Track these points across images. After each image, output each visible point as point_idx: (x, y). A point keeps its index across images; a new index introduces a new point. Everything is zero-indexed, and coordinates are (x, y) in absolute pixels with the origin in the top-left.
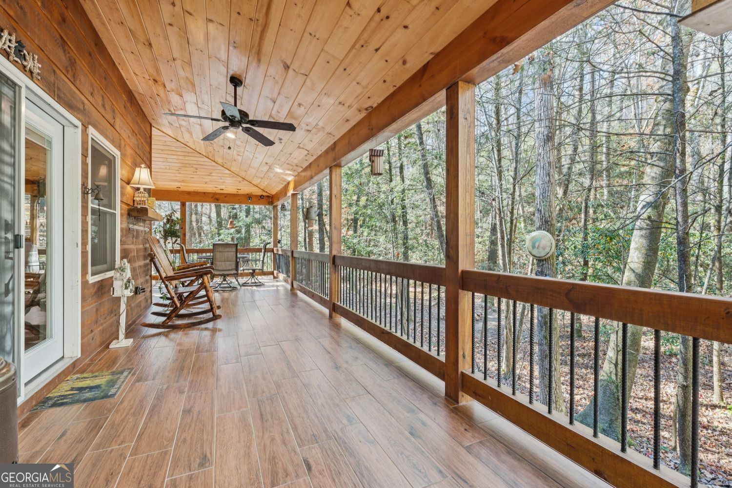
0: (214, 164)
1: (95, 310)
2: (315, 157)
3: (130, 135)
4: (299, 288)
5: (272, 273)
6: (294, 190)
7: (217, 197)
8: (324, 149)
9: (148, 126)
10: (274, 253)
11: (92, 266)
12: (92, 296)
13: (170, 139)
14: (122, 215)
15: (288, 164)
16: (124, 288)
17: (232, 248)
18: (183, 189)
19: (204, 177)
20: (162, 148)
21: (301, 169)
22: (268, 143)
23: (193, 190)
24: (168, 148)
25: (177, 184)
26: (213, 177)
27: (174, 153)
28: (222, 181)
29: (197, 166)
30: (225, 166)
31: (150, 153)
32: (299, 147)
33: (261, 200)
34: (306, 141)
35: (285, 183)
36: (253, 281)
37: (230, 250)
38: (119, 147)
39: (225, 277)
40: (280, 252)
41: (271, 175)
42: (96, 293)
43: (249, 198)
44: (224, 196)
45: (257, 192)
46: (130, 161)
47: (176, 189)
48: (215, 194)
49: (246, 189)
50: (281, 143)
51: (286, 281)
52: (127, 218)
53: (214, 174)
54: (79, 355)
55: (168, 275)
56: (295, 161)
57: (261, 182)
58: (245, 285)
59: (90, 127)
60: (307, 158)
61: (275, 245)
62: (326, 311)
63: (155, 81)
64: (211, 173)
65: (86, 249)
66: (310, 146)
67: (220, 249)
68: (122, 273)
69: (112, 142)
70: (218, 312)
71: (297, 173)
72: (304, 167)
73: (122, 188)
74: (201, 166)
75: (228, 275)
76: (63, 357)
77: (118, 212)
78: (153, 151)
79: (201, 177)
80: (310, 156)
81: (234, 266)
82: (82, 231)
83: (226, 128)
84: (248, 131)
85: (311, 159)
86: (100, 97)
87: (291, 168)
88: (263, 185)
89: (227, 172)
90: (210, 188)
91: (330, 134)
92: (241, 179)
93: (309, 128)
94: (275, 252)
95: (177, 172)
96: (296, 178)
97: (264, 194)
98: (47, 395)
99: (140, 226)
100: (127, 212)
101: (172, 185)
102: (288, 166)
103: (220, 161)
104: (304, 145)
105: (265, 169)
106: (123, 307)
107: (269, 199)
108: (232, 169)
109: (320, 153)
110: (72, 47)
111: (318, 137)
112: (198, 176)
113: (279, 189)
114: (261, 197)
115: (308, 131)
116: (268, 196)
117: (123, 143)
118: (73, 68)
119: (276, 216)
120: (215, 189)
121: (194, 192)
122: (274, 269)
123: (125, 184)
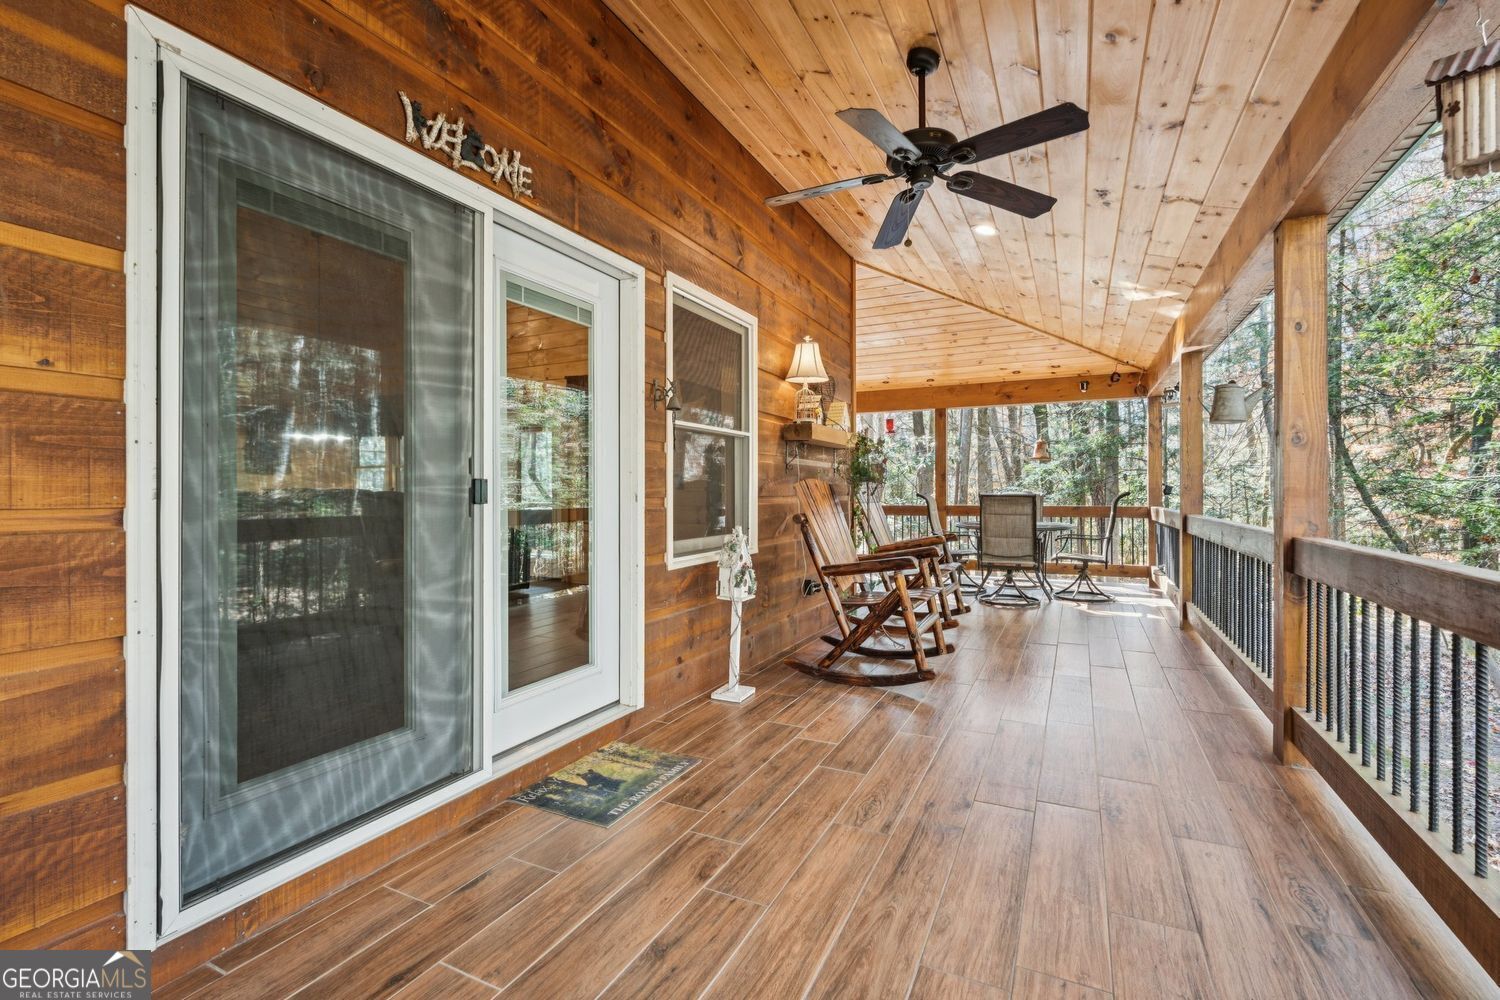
0: (986, 315)
1: (686, 620)
2: (1230, 217)
3: (788, 283)
4: (1200, 627)
5: (1146, 573)
6: (1187, 344)
7: (1007, 390)
8: (1253, 172)
9: (846, 265)
10: (1151, 521)
11: (676, 538)
12: (679, 595)
13: (891, 280)
14: (762, 439)
15: (1153, 267)
16: (733, 585)
17: (1023, 505)
18: (939, 381)
19: (974, 349)
20: (883, 302)
21: (1199, 273)
22: (1032, 204)
23: (957, 383)
24: (893, 300)
25: (927, 374)
26: (993, 347)
27: (905, 308)
28: (1013, 352)
29: (955, 328)
30: (1012, 316)
31: (851, 317)
32: (1164, 199)
33: (1115, 386)
34: (1181, 168)
35: (1168, 329)
36: (1084, 588)
37: (1019, 509)
38: (756, 309)
39: (1010, 572)
40: (1162, 520)
41: (1121, 312)
42: (686, 590)
43: (1084, 384)
44: (1023, 387)
45: (1101, 365)
46: (788, 333)
47: (927, 384)
48: (1004, 384)
49: (1073, 363)
50: (1107, 204)
51: (1173, 598)
52: (779, 444)
53: (990, 340)
54: (641, 704)
55: (832, 563)
56: (1171, 252)
57: (1102, 339)
58: (1062, 595)
59: (669, 274)
60: (1202, 230)
61: (1155, 501)
62: (1267, 726)
63: (806, 153)
64: (986, 338)
65: (663, 505)
66: (1199, 183)
67: (997, 508)
68: (732, 553)
69: (736, 300)
70: (930, 663)
71: (1189, 292)
72: (1205, 264)
73: (763, 386)
74: (961, 327)
75: (1018, 568)
76: (617, 702)
77: (753, 435)
78: (858, 314)
79: (968, 349)
80: (1210, 220)
81: (1028, 550)
82: (648, 471)
83: (908, 197)
84: (965, 184)
85: (1221, 229)
86: (701, 218)
87: (1166, 276)
88: (1113, 343)
89: (1020, 328)
90: (991, 372)
91: (1260, 101)
92: (1055, 341)
93: (1172, 114)
94: (1154, 518)
95: (920, 348)
96: (1190, 304)
97: (1122, 369)
98: (552, 772)
99: (821, 460)
100: (778, 434)
101: (915, 376)
102: (1157, 273)
103: (995, 305)
104: (1179, 185)
105: (1098, 299)
106: (736, 622)
107: (1139, 381)
108: (1028, 319)
109: (1243, 196)
110: (619, 129)
111: (1216, 133)
112: (961, 350)
113: (1157, 350)
114: (1114, 377)
115: (1173, 126)
116: (1133, 374)
117: (766, 301)
118: (624, 168)
119: (1156, 424)
120: (1002, 374)
121: (961, 385)
122: (1152, 563)
123: (773, 379)
